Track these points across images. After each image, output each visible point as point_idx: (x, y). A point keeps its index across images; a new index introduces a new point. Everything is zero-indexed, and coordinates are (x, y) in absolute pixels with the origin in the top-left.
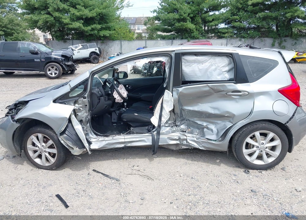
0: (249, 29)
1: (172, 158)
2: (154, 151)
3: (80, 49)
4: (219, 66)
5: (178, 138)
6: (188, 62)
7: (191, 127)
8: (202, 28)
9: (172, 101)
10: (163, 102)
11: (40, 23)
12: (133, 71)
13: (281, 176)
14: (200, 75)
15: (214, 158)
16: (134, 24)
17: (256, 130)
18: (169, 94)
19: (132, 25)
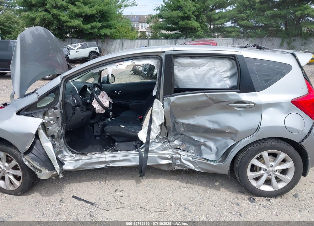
0: (257, 27)
1: (164, 180)
2: (141, 172)
3: (80, 48)
4: (219, 71)
5: (170, 157)
6: (182, 66)
7: (186, 144)
8: (207, 26)
9: (162, 113)
10: (153, 113)
11: (37, 20)
12: (133, 72)
13: (294, 206)
14: (197, 81)
15: (214, 180)
16: (138, 22)
17: (264, 149)
18: (159, 104)
19: (135, 24)
